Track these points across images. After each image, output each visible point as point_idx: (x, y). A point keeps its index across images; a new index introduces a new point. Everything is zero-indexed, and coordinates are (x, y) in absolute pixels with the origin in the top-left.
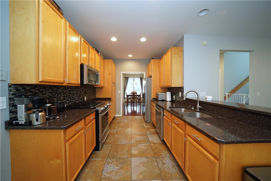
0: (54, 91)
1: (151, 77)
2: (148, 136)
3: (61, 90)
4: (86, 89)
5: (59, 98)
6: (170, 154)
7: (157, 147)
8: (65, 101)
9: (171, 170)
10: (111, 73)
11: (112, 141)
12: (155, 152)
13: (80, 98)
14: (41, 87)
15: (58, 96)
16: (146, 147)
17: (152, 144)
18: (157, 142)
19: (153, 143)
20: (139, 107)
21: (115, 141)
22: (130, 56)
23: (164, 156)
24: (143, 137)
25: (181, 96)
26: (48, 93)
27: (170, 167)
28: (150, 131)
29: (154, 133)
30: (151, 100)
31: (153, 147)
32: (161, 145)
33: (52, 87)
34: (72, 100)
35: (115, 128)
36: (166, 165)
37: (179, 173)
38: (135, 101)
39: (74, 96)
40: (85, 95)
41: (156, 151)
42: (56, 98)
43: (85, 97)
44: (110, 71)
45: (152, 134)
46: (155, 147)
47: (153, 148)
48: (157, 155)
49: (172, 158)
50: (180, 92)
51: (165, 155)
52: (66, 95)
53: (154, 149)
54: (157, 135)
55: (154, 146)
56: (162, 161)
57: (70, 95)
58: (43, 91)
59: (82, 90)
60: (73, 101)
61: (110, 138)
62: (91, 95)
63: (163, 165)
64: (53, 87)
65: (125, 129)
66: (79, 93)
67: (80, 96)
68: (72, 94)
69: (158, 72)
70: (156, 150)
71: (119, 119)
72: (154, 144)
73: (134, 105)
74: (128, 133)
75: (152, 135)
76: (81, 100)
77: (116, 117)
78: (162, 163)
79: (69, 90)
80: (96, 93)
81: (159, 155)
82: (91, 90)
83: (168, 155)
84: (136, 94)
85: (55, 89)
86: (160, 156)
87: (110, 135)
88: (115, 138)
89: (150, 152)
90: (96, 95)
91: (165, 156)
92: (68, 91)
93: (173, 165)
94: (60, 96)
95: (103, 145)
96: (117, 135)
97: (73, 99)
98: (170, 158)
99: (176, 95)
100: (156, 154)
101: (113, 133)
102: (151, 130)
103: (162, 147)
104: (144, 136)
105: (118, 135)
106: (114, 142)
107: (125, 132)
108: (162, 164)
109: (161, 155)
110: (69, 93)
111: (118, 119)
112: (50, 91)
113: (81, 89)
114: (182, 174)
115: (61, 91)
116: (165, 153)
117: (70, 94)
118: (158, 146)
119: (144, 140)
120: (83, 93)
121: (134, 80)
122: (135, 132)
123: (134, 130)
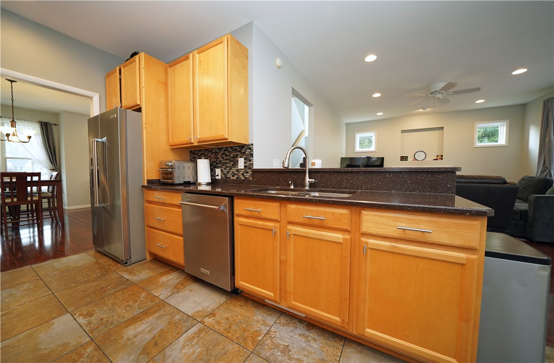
1: (139, 110)
2: (172, 302)
6: (269, 313)
7: (227, 319)
9: (313, 351)
12: (237, 338)
16: (197, 343)
17: (208, 321)
18: (214, 306)
19: (205, 314)
23: (265, 330)
24: (156, 315)
25: (245, 166)
27: (304, 345)
28: (162, 285)
29: (182, 284)
30: (143, 187)
31: (217, 327)
32: (231, 307)
36: (293, 347)
37: (329, 342)
41: (236, 331)
45: (177, 289)
46: (223, 321)
47: (222, 329)
48: (249, 342)
49: (283, 320)
50: (241, 157)
51: (265, 324)
53: (228, 330)
54: (195, 287)
55: (219, 323)
56: (277, 346)
63: (290, 355)
69: (162, 100)
70: (234, 327)
72: (212, 314)
74: (64, 345)
75: (181, 294)
78: (283, 352)
81: (254, 339)
83: (270, 319)
86: (260, 338)
89: (223, 349)
91: (268, 328)
93: (300, 335)
98: (280, 323)
99: (227, 167)
100: (245, 340)
102: (164, 279)
103: (239, 311)
104: (155, 312)
108: (285, 353)
109: (258, 333)
114: (331, 339)
116: (260, 320)
118: (227, 315)
119: (169, 323)
121: (13, 121)
122: (102, 317)
123: (93, 314)
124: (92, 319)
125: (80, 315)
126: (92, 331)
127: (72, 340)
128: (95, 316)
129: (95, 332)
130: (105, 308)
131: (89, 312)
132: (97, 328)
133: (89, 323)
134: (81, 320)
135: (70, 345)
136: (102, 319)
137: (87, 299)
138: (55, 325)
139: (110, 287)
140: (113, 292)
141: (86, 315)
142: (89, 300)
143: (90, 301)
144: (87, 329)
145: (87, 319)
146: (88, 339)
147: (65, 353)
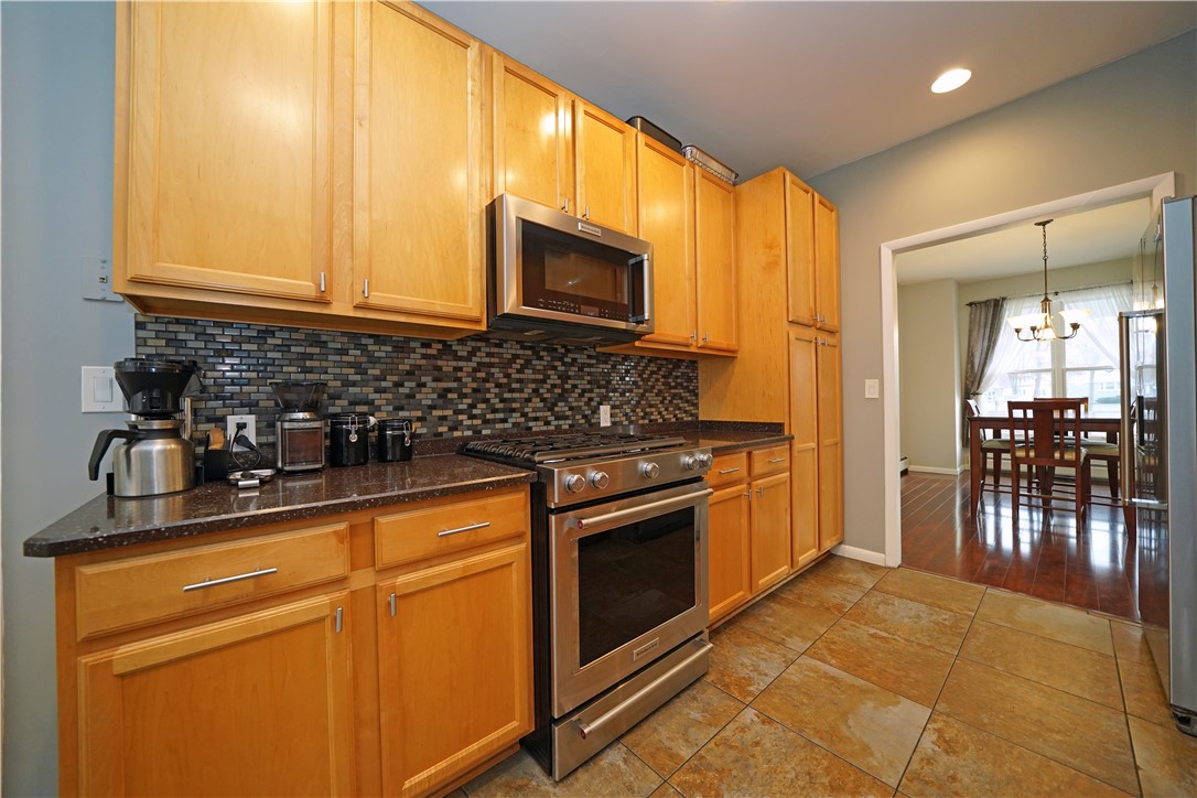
0: (374, 361)
3: (424, 356)
4: (614, 367)
5: (411, 396)
8: (450, 412)
10: (779, 256)
11: (685, 752)
13: (561, 407)
14: (294, 336)
15: (399, 385)
20: (1121, 528)
21: (709, 766)
22: (952, 80)
26: (340, 364)
33: (364, 341)
34: (501, 416)
35: (781, 643)
38: (1059, 471)
39: (516, 395)
40: (604, 399)
42: (389, 396)
43: (605, 410)
44: (770, 247)
52: (455, 385)
57: (488, 385)
58: (310, 357)
59: (581, 369)
60: (504, 421)
61: (695, 715)
62: (656, 400)
64: (371, 341)
65: (863, 691)
66: (554, 379)
67: (561, 397)
68: (498, 385)
71: (856, 584)
73: (1054, 503)
74: (866, 750)
76: (570, 422)
77: (846, 564)
79: (478, 363)
80: (696, 395)
82: (652, 372)
84: (1070, 414)
85: (382, 351)
87: (713, 684)
88: (726, 743)
90: (696, 406)
92: (468, 366)
94: (413, 384)
95: (609, 746)
96: (760, 713)
97: (503, 410)
101: (743, 684)
105: (767, 721)
106: (696, 770)
107: (844, 716)
110: (481, 375)
111: (853, 577)
112: (352, 359)
113: (572, 364)
115: (424, 362)
117: (486, 380)
120: (583, 384)
121: (1046, 299)
122: (959, 776)
123: (955, 752)
124: (944, 758)
125: (939, 730)
126: (916, 777)
127: (879, 755)
128: (954, 758)
129: (916, 785)
130: (987, 768)
131: (957, 742)
132: (927, 783)
133: (929, 761)
134: (928, 743)
135: (870, 759)
136: (953, 778)
137: (983, 716)
138: (895, 709)
139: (1058, 737)
140: (1048, 754)
141: (945, 741)
142: (986, 721)
143: (985, 725)
144: (914, 766)
145: (936, 748)
146: (893, 782)
147: (851, 760)
